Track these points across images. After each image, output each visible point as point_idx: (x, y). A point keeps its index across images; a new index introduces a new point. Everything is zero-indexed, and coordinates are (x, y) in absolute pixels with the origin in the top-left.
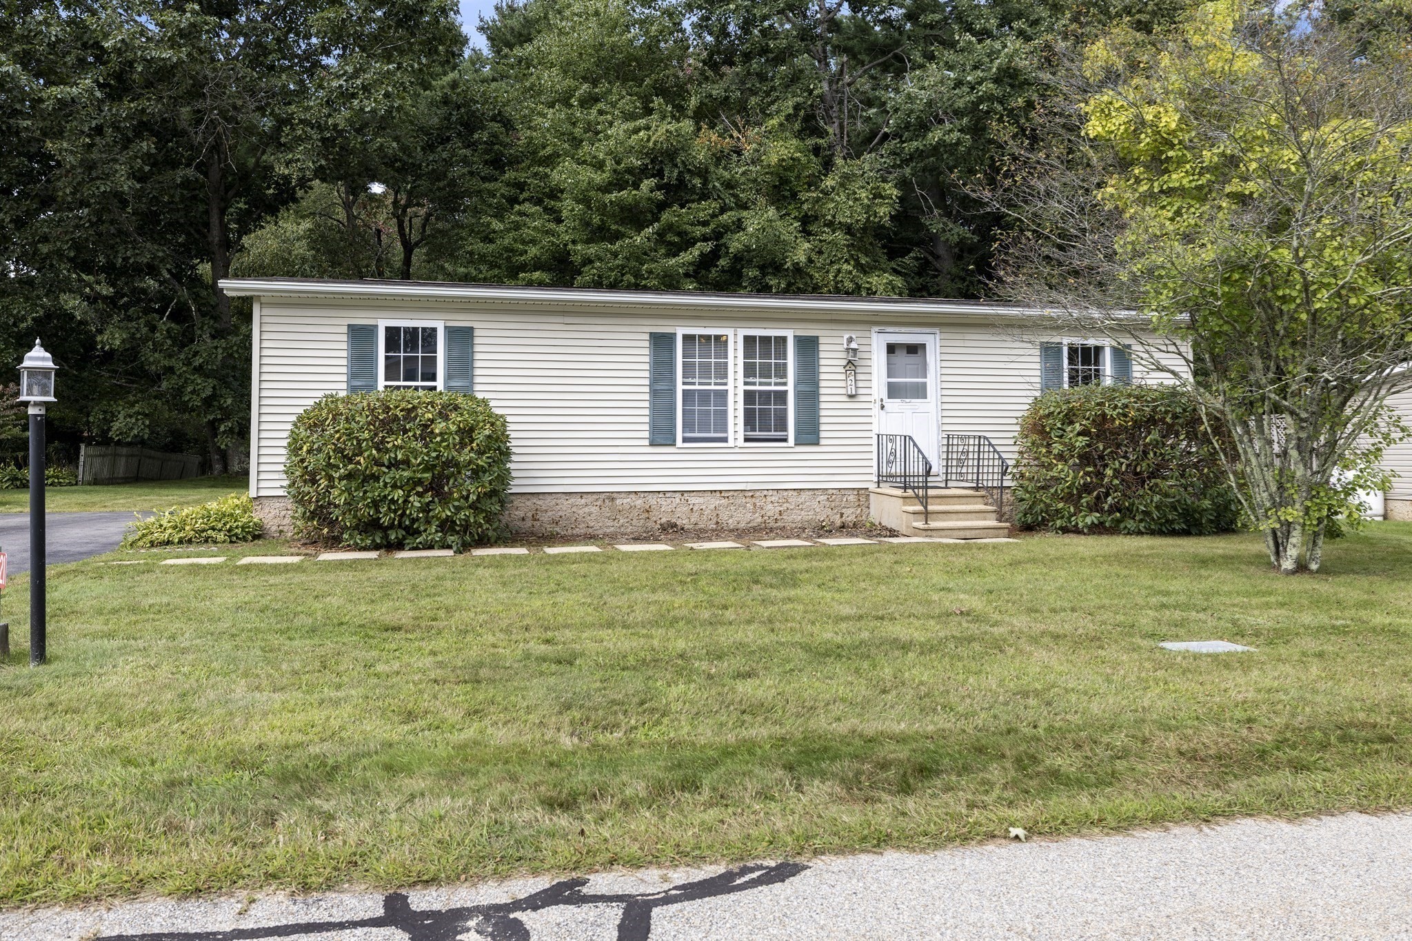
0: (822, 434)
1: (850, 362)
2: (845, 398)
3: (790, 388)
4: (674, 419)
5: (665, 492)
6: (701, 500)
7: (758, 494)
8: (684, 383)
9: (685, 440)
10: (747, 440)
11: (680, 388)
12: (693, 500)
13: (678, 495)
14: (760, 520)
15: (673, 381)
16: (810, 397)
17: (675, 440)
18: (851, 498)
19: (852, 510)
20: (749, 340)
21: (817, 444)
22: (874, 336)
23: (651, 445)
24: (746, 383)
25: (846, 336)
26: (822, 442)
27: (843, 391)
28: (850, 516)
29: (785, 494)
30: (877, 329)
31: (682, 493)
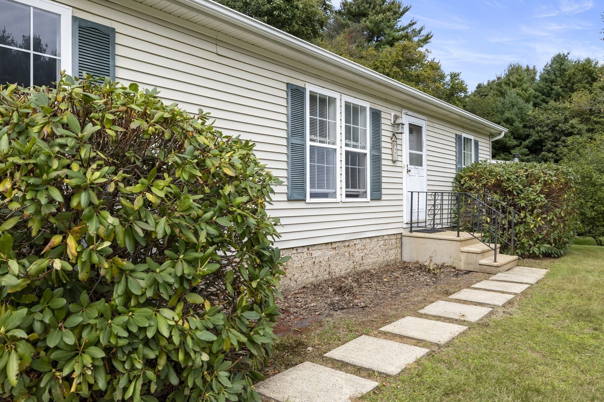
0: (384, 191)
1: (394, 135)
2: (390, 163)
3: (368, 151)
4: (304, 174)
5: (297, 248)
6: (319, 253)
7: (352, 243)
8: (311, 140)
9: (313, 195)
10: (347, 196)
11: (309, 143)
12: (316, 253)
13: (305, 250)
14: (352, 266)
15: (303, 136)
16: (377, 160)
17: (305, 196)
18: (393, 241)
19: (394, 251)
20: (348, 106)
21: (379, 199)
22: (404, 116)
23: (289, 200)
24: (347, 145)
25: (393, 114)
26: (384, 197)
27: (390, 157)
28: (392, 255)
29: (364, 241)
30: (404, 111)
31: (308, 247)
